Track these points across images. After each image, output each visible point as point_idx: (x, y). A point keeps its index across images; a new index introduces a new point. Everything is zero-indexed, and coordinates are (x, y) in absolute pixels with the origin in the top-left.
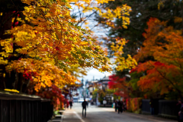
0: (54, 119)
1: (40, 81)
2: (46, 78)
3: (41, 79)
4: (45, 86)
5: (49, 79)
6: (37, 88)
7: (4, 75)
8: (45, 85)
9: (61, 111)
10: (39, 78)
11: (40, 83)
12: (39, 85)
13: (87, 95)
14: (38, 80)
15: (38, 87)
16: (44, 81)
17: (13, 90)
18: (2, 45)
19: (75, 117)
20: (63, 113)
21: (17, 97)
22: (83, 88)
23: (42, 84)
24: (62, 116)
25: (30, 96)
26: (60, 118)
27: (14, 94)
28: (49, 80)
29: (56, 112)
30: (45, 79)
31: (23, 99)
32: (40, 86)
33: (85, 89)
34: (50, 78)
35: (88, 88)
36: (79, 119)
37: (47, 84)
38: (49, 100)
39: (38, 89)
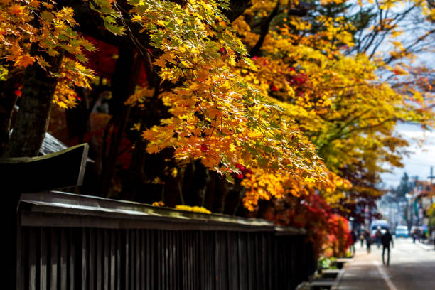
0: (317, 280)
1: (255, 185)
2: (269, 179)
3: (257, 182)
4: (267, 198)
5: (276, 179)
6: (250, 202)
7: (175, 172)
8: (269, 193)
9: (340, 260)
10: (253, 179)
11: (256, 189)
12: (254, 196)
13: (415, 218)
14: (252, 184)
15: (253, 199)
16: (266, 185)
17: (196, 209)
18: (166, 104)
19: (373, 274)
20: (346, 265)
21: (202, 223)
22: (406, 200)
23: (261, 191)
24: (341, 272)
25: (242, 222)
26: (334, 276)
27: (195, 217)
28: (277, 182)
29: (327, 263)
30: (268, 182)
31: (220, 228)
32: (257, 198)
33: (410, 202)
34: (280, 178)
35: (419, 198)
36: (382, 281)
37: (274, 193)
38: (303, 230)
39: (253, 205)
